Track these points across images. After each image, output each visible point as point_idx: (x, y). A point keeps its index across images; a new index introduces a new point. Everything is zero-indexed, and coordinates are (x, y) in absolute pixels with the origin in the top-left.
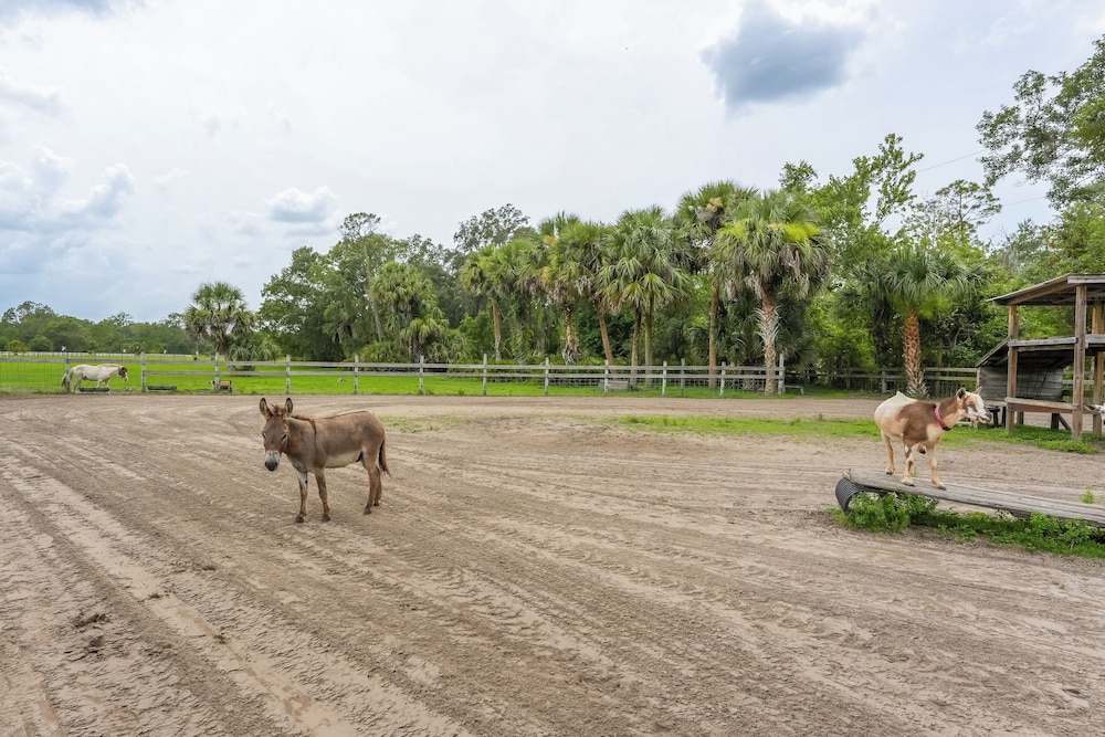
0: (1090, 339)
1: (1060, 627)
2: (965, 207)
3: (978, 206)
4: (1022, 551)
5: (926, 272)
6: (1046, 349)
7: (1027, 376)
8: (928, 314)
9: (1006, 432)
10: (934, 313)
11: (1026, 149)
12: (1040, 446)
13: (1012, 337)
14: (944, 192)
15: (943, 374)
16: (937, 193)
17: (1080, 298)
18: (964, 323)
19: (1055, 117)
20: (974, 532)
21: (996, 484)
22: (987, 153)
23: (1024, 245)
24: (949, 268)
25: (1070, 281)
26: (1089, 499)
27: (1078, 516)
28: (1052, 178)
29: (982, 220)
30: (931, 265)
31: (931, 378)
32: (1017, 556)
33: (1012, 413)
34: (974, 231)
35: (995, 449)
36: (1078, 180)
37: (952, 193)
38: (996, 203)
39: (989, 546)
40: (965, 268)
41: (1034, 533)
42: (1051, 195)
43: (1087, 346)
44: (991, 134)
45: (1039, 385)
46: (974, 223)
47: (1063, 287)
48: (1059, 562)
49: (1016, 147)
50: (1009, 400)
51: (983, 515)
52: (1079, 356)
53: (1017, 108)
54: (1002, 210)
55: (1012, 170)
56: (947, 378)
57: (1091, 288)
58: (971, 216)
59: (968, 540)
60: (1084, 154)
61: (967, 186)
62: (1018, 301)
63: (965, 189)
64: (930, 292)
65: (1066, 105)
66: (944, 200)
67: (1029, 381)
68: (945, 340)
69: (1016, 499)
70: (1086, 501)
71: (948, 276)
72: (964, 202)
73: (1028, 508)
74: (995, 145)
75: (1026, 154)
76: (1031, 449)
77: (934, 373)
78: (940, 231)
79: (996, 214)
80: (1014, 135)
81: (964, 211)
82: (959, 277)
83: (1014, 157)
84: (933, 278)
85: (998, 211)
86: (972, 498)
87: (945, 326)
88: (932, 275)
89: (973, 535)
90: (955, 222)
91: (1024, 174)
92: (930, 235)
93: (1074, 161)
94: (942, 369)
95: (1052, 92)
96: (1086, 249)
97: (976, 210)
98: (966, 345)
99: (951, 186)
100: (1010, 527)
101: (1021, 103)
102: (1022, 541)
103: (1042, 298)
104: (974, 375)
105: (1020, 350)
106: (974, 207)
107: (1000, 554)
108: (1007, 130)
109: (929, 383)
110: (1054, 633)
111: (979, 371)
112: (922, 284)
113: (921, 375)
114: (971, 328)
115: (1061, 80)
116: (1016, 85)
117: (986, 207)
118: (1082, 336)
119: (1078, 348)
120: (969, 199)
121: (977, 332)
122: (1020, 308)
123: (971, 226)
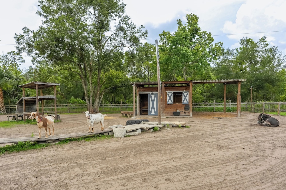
0: (39, 97)
1: (18, 169)
2: (16, 59)
3: (19, 60)
4: (16, 152)
5: (3, 76)
6: (31, 99)
7: (28, 107)
8: (5, 89)
9: (24, 121)
10: (7, 89)
11: (27, 47)
12: (31, 124)
13: (24, 96)
14: (9, 53)
15: (11, 107)
16: (8, 53)
17: (37, 87)
18: (15, 91)
19: (32, 41)
20: (5, 151)
21: (17, 136)
22: (17, 45)
23: (30, 72)
24: (10, 76)
25: (34, 83)
26: (33, 136)
27: (28, 140)
28: (32, 56)
29: (20, 64)
30: (5, 74)
31: (7, 108)
32: (15, 154)
33: (25, 116)
34: (18, 66)
35: (20, 126)
36: (37, 58)
37: (12, 54)
38: (24, 60)
39: (8, 154)
40: (14, 76)
41: (19, 147)
42: (32, 61)
43: (39, 99)
44: (18, 40)
45: (31, 109)
46: (18, 64)
47: (33, 84)
48: (25, 153)
49: (24, 46)
50: (24, 113)
51: (8, 145)
52: (37, 101)
53: (23, 36)
54: (25, 62)
55: (24, 52)
56: (12, 108)
57: (39, 85)
58: (18, 62)
59: (3, 154)
60: (38, 52)
61: (16, 53)
62: (24, 87)
63: (15, 54)
64: (5, 82)
65: (34, 39)
66: (10, 56)
67: (29, 108)
68: (11, 97)
69: (15, 139)
70: (32, 136)
71: (10, 78)
72: (15, 57)
73: (17, 141)
74: (19, 44)
75: (27, 49)
76: (29, 125)
77: (8, 106)
78: (8, 64)
79: (24, 63)
80: (23, 43)
81: (15, 60)
82: (13, 79)
83: (24, 48)
84: (6, 78)
85: (24, 62)
86: (3, 142)
87: (10, 93)
88: (5, 77)
89: (4, 152)
90: (13, 63)
91: (26, 54)
92: (6, 65)
93: (37, 54)
94: (10, 105)
95: (31, 35)
96: (41, 75)
97: (19, 61)
98: (16, 98)
99: (11, 52)
100: (14, 147)
101: (25, 34)
102: (16, 150)
103: (30, 86)
104: (15, 106)
105: (26, 100)
106: (18, 60)
107: (10, 155)
108: (22, 40)
109: (7, 109)
110: (16, 171)
111: (17, 106)
112: (3, 80)
113: (4, 107)
114: (18, 93)
115: (33, 32)
116: (23, 29)
117: (21, 60)
118: (38, 96)
119: (37, 99)
120: (17, 57)
121: (19, 95)
122: (25, 88)
123: (18, 65)
